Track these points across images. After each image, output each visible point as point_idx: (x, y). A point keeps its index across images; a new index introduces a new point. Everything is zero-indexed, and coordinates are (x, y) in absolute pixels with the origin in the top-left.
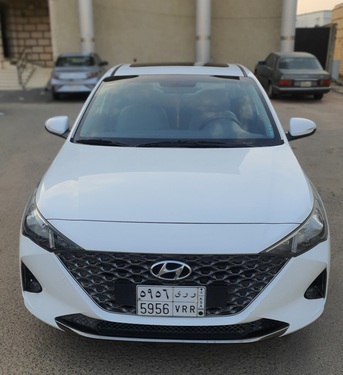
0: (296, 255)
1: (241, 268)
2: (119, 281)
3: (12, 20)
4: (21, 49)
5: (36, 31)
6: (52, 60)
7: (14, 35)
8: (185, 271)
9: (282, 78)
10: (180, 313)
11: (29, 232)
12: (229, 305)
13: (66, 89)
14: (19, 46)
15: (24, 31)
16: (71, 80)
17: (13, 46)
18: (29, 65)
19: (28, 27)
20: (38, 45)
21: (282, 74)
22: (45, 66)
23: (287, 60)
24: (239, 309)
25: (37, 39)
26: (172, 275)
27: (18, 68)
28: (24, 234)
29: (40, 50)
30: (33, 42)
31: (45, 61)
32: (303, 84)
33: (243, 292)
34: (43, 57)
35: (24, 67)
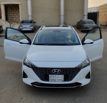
0: (83, 68)
1: (71, 71)
2: (45, 74)
3: (8, 10)
4: (11, 18)
5: (15, 13)
6: (19, 21)
7: (9, 14)
8: (59, 71)
9: (84, 27)
10: (58, 81)
11: (25, 64)
12: (69, 79)
13: (24, 30)
14: (10, 17)
15: (12, 13)
16: (26, 27)
17: (8, 17)
18: (13, 23)
19: (13, 12)
20: (15, 17)
21: (84, 26)
22: (17, 23)
23: (86, 22)
24: (71, 80)
25: (15, 15)
26: (57, 72)
27: (10, 23)
28: (24, 64)
29: (16, 18)
30: (14, 16)
31: (17, 21)
32: (90, 28)
33: (72, 76)
34: (17, 20)
35: (12, 23)
